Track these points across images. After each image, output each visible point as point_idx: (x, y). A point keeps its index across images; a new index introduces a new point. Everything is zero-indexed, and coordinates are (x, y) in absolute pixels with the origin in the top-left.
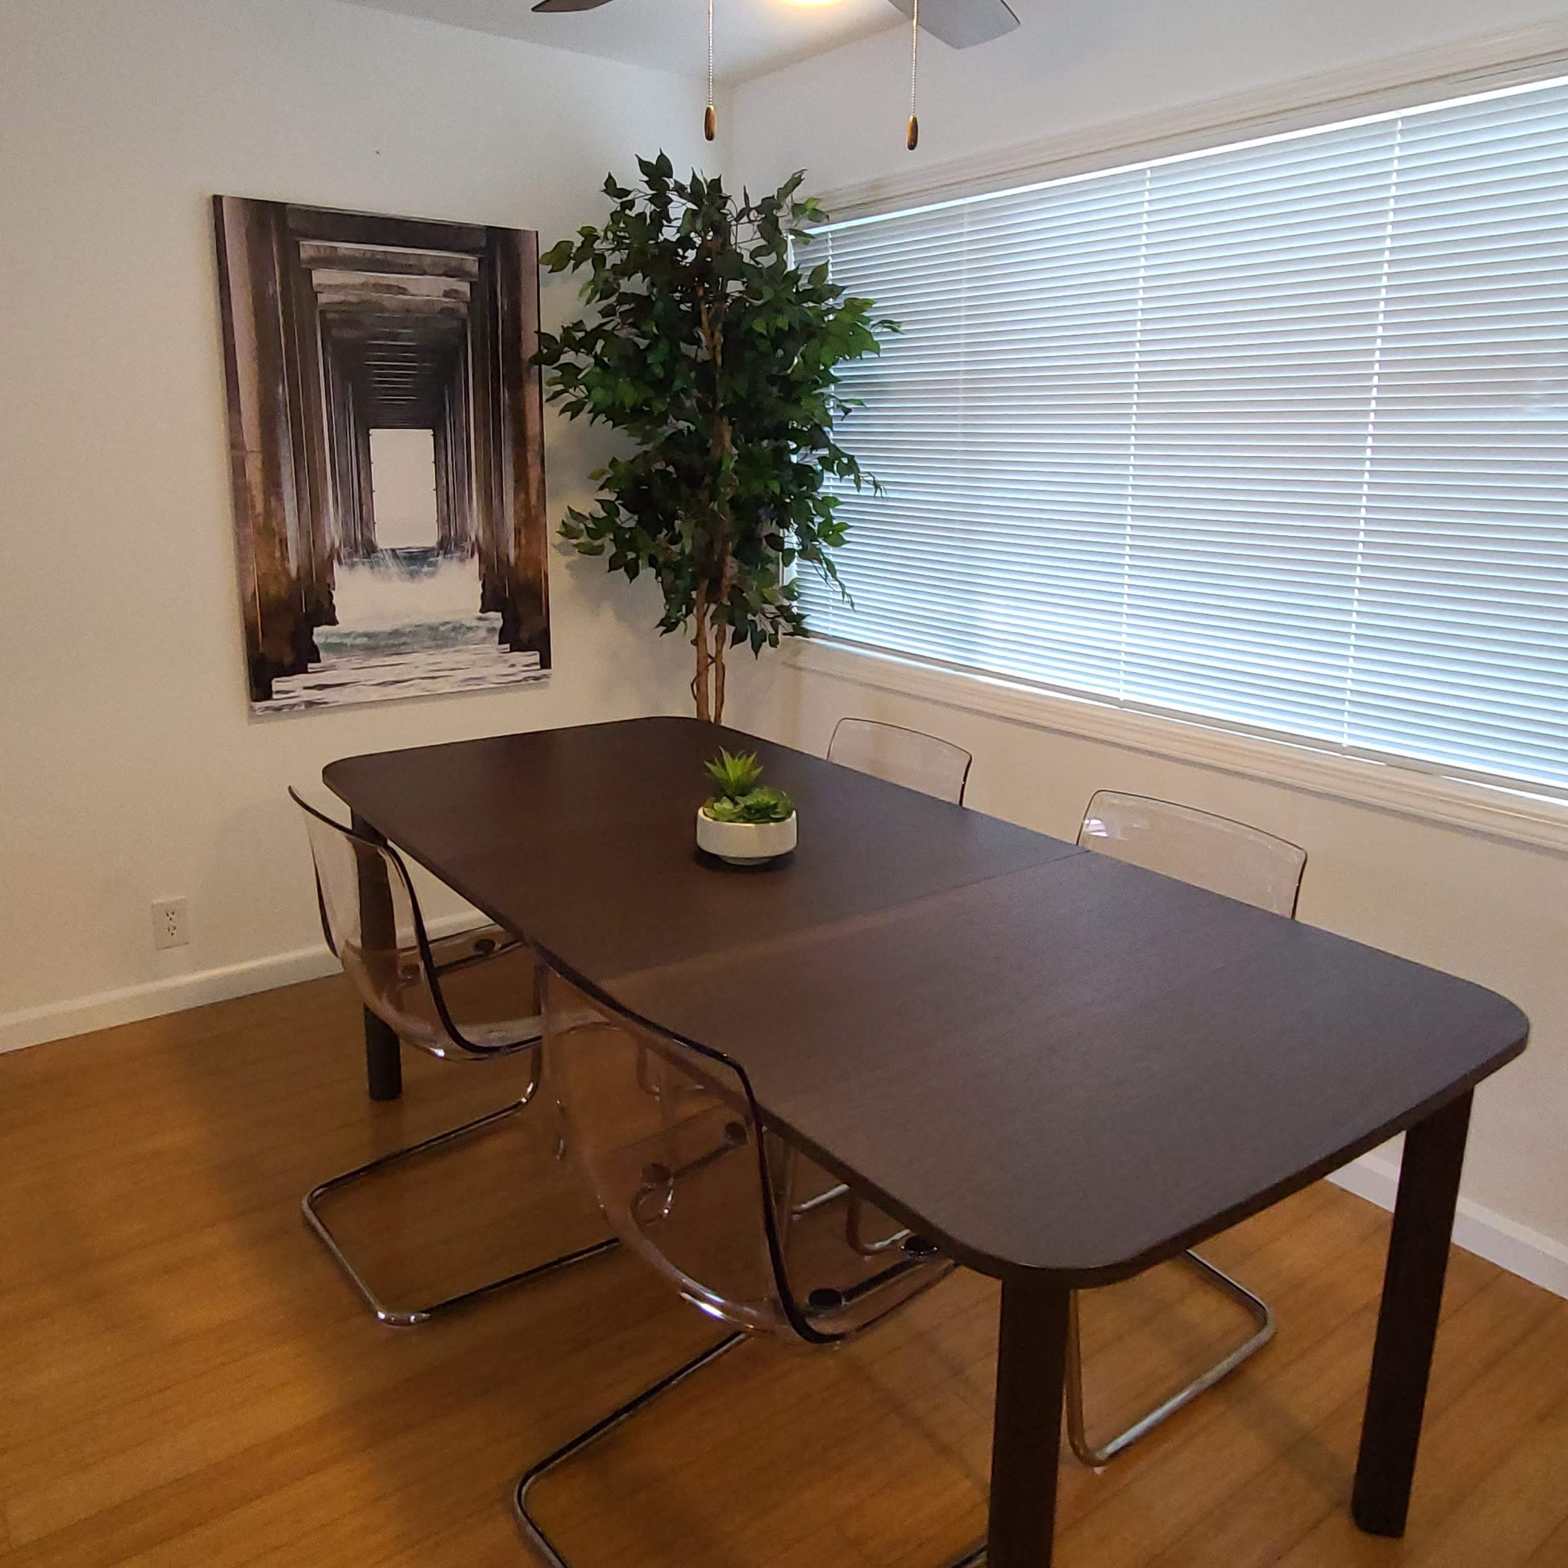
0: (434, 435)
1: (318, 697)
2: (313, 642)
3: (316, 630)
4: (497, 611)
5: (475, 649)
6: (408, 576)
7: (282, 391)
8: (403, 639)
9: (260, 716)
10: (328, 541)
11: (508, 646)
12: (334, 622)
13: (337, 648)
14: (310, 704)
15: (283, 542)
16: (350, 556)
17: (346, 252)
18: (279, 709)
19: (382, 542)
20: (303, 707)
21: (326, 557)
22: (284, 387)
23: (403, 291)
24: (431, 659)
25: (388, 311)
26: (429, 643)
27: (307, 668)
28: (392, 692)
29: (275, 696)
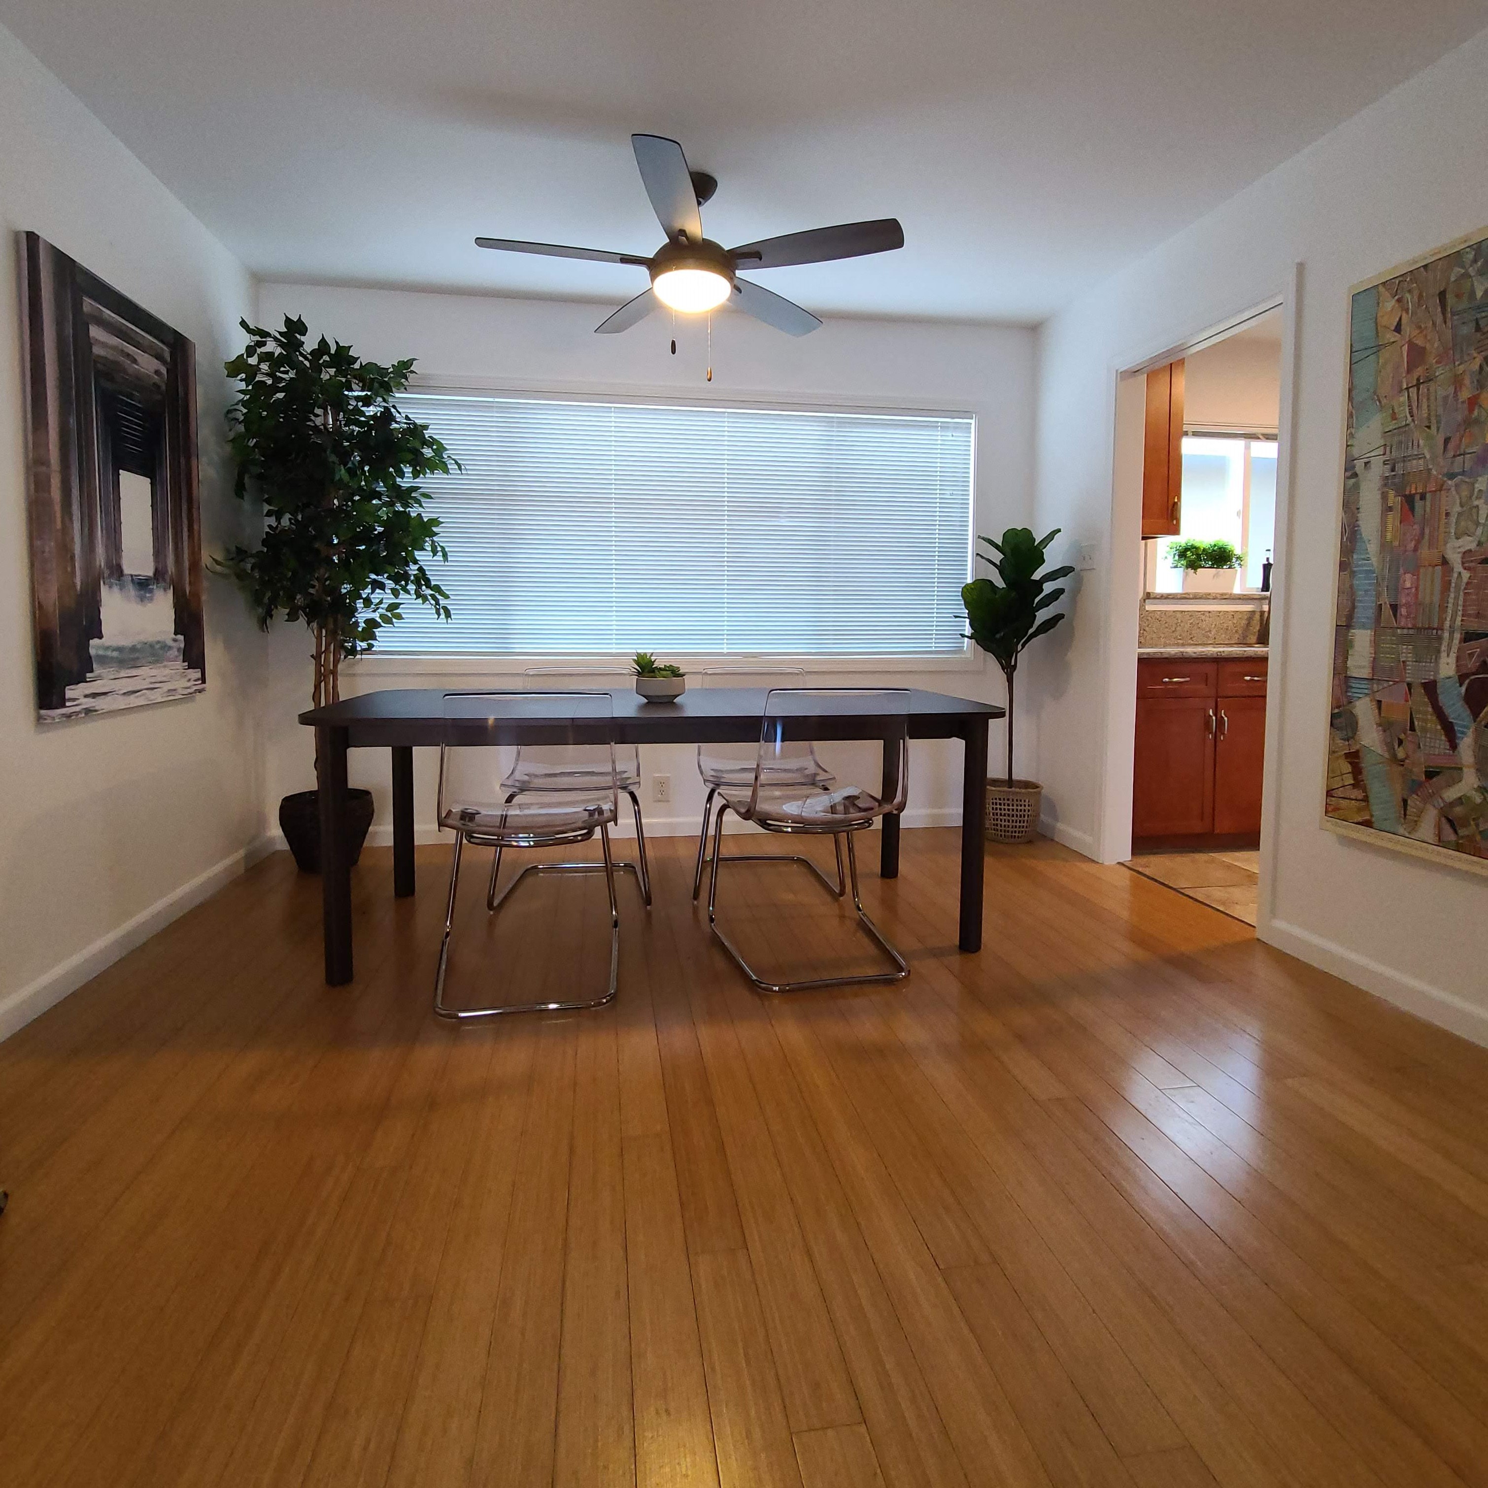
0: (151, 483)
1: (91, 705)
2: (89, 653)
3: (91, 641)
4: (182, 635)
5: (172, 665)
6: (138, 599)
7: (73, 421)
8: (137, 655)
9: (58, 722)
10: (98, 563)
11: (186, 664)
12: (100, 637)
13: (104, 660)
14: (88, 711)
15: (72, 558)
16: (110, 576)
17: (107, 316)
18: (69, 716)
19: (127, 570)
20: (83, 715)
21: (97, 576)
22: (74, 420)
23: (135, 361)
24: (154, 672)
25: (128, 375)
26: (150, 659)
27: (85, 677)
28: (134, 701)
29: (68, 704)
